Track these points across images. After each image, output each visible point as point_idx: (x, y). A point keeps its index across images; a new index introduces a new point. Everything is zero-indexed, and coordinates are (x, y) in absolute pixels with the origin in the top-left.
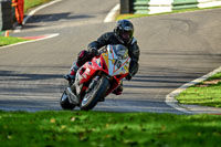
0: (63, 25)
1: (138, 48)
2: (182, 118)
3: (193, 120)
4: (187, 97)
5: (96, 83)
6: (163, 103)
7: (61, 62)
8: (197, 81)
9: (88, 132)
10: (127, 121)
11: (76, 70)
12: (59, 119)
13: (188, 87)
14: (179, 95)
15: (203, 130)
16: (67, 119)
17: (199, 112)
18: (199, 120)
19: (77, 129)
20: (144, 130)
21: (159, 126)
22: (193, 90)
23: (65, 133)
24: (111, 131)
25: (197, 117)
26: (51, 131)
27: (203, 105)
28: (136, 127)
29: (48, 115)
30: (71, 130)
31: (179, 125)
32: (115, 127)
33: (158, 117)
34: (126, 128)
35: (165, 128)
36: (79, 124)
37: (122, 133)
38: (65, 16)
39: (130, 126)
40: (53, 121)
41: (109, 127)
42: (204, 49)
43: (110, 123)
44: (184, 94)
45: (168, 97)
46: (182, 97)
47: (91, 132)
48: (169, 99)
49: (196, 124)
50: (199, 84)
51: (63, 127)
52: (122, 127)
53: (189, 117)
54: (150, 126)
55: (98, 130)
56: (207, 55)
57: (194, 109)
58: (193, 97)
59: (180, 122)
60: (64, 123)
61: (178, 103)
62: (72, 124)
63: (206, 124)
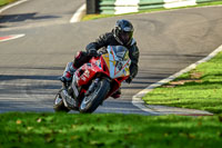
0: (29, 25)
1: (137, 49)
2: (149, 119)
3: (160, 121)
4: (154, 98)
5: (96, 86)
6: (129, 104)
7: (27, 63)
8: (163, 81)
9: (54, 133)
10: (93, 122)
11: (73, 72)
12: (25, 121)
13: (155, 88)
14: (146, 95)
15: (170, 131)
16: (32, 120)
17: (166, 113)
18: (166, 121)
19: (43, 130)
20: (111, 131)
21: (126, 127)
22: (159, 91)
23: (31, 134)
24: (78, 132)
25: (164, 117)
26: (17, 132)
27: (170, 106)
28: (102, 128)
29: (14, 116)
30: (37, 131)
31: (146, 126)
32: (81, 128)
33: (124, 118)
34: (93, 129)
35: (131, 129)
36: (45, 125)
37: (89, 134)
38: (30, 16)
39: (96, 128)
40: (19, 122)
41: (76, 128)
42: (170, 49)
43: (77, 124)
44: (151, 95)
45: (134, 98)
46: (148, 98)
47: (57, 133)
48: (135, 100)
49: (163, 125)
50: (166, 85)
51: (29, 128)
52: (88, 128)
53: (156, 118)
54: (117, 127)
55: (64, 131)
56: (173, 55)
57: (161, 110)
58: (159, 97)
59: (147, 123)
60: (30, 124)
61: (145, 104)
62: (39, 125)
63: (173, 125)
